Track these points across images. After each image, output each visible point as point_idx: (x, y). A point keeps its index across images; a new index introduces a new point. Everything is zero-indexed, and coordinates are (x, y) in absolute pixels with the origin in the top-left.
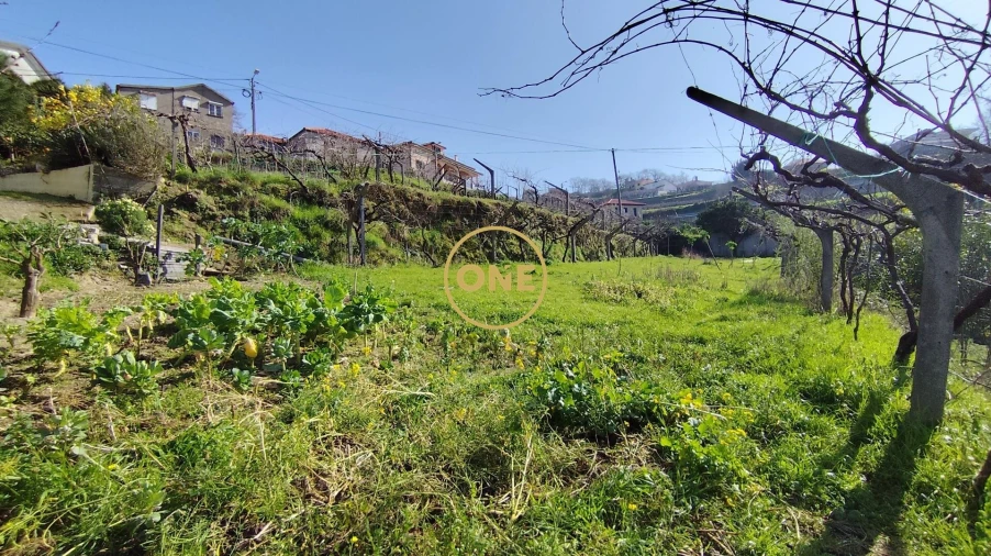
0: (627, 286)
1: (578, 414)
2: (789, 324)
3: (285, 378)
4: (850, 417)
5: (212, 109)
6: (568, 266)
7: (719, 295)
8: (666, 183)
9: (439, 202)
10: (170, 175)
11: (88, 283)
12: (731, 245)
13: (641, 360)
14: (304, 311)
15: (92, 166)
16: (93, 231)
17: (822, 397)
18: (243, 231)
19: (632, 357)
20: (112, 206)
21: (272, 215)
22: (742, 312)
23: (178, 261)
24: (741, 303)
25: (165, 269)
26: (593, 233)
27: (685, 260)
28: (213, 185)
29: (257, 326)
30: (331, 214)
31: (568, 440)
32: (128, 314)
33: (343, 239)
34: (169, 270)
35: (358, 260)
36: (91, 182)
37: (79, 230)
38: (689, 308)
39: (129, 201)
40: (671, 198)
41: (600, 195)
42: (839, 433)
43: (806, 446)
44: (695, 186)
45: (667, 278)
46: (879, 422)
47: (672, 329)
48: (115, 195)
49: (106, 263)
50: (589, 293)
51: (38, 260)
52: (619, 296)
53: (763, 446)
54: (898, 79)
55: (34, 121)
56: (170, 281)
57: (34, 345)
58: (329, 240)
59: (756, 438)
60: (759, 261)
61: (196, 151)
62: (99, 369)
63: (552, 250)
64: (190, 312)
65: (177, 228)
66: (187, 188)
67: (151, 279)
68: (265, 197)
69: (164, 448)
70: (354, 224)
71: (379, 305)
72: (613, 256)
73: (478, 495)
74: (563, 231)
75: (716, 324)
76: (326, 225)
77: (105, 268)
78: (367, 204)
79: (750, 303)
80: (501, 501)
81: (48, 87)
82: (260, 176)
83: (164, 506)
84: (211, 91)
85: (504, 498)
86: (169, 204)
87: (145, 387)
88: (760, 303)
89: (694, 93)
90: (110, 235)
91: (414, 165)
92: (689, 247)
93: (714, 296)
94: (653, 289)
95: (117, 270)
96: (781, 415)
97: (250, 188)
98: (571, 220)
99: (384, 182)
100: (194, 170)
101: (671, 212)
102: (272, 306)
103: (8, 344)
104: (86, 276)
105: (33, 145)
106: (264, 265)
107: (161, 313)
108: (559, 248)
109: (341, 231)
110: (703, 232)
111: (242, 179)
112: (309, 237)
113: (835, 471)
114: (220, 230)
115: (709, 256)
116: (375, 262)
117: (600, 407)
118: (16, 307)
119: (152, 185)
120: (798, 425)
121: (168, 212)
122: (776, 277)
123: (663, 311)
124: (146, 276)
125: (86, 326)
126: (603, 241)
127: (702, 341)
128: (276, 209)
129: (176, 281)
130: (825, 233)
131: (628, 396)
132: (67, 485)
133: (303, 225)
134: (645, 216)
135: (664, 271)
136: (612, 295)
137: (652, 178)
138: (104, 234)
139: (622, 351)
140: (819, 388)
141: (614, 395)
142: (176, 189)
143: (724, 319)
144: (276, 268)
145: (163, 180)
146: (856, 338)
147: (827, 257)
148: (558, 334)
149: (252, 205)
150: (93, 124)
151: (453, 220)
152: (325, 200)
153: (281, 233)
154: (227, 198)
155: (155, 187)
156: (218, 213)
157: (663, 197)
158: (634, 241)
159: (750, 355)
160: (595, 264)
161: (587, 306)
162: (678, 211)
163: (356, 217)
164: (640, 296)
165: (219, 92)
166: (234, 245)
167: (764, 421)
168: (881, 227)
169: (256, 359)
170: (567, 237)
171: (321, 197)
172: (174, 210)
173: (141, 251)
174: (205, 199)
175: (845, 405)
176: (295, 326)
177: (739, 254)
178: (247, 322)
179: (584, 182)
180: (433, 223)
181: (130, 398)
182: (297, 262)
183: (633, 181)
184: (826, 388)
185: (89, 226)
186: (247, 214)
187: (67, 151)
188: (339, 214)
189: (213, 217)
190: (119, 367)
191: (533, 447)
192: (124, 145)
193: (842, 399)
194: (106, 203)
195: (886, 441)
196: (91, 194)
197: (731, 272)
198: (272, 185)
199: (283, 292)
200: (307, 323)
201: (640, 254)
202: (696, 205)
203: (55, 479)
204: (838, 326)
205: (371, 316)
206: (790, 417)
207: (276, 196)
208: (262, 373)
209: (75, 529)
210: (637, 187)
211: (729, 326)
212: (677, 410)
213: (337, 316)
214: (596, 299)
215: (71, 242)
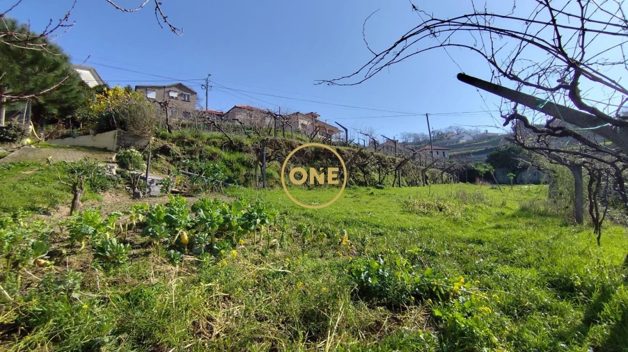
0: (432, 203)
1: (381, 290)
2: (548, 233)
3: (201, 257)
4: (585, 302)
5: (185, 97)
6: (395, 190)
7: (499, 210)
8: (465, 135)
9: (313, 149)
10: (157, 135)
11: (108, 197)
12: (511, 176)
13: (433, 254)
14: (218, 216)
15: (116, 131)
16: (113, 167)
17: (564, 288)
18: (195, 168)
19: (427, 252)
20: (124, 153)
21: (212, 157)
22: (514, 223)
23: (157, 185)
24: (514, 216)
25: (150, 189)
26: (413, 167)
27: (478, 186)
28: (180, 141)
29: (189, 225)
30: (246, 157)
31: (371, 307)
32: (120, 216)
33: (253, 172)
34: (152, 189)
35: (261, 185)
36: (116, 140)
37: (106, 166)
38: (475, 219)
39: (134, 150)
40: (468, 144)
41: (420, 143)
42: (575, 315)
43: (546, 323)
44: (486, 136)
45: (462, 198)
46: (607, 309)
47: (459, 233)
48: (127, 146)
49: (119, 186)
50: (407, 208)
51: (81, 184)
52: (427, 210)
53: (515, 321)
54: (607, 61)
55: (91, 107)
56: (151, 196)
57: (71, 232)
58: (244, 172)
59: (510, 314)
60: (533, 187)
61: (173, 121)
62: (99, 247)
63: (386, 179)
64: (154, 215)
65: (159, 165)
66: (165, 143)
67: (141, 195)
68: (209, 147)
69: (123, 297)
70: (260, 163)
71: (264, 213)
72: (427, 183)
73: (304, 340)
74: (393, 167)
75: (493, 230)
76: (243, 163)
77: (118, 188)
78: (268, 151)
79: (519, 217)
80: (318, 346)
81: (100, 89)
82: (206, 134)
83: (113, 334)
84: (184, 87)
85: (321, 344)
86: (155, 152)
87: (121, 259)
88: (528, 216)
89: (462, 77)
90: (122, 170)
91: (300, 127)
92: (480, 177)
93: (494, 210)
94: (450, 205)
95: (124, 189)
96: (530, 299)
97: (200, 142)
98: (398, 160)
99: (280, 137)
100: (170, 132)
101: (469, 154)
102: (202, 213)
103: (60, 231)
104: (107, 193)
105: (90, 120)
106: (205, 188)
107: (140, 215)
108: (390, 178)
109: (251, 167)
110: (491, 167)
111: (196, 137)
112: (233, 171)
113: (567, 344)
114: (182, 167)
115: (495, 183)
116: (272, 187)
117: (397, 285)
118: (68, 210)
119: (147, 141)
120: (543, 307)
121: (155, 156)
122: (545, 198)
123: (455, 221)
124: (139, 194)
125: (96, 222)
126: (420, 174)
127: (480, 242)
128: (215, 154)
129: (155, 196)
130: (575, 168)
131: (418, 278)
132: (66, 316)
133: (229, 164)
134: (450, 157)
135: (461, 193)
136: (422, 209)
137: (455, 132)
138: (119, 169)
139: (421, 248)
140: (563, 280)
141: (408, 278)
142: (160, 143)
143: (498, 227)
144: (212, 189)
145: (153, 138)
146: (599, 244)
147: (578, 185)
148: (381, 234)
149: (201, 152)
150: (119, 108)
151: (322, 160)
152: (243, 148)
153: (215, 168)
154: (187, 148)
155: (149, 143)
156: (182, 156)
157: (463, 144)
158: (442, 173)
159: (515, 253)
160: (415, 188)
161: (403, 217)
162: (474, 153)
163: (261, 159)
164: (441, 210)
165: (190, 88)
166: (189, 175)
167: (517, 303)
168: (613, 164)
169: (188, 245)
170: (396, 170)
171: (241, 146)
172: (158, 155)
173: (137, 179)
174: (175, 149)
175: (581, 294)
176: (212, 225)
177: (517, 181)
178: (183, 222)
179: (410, 135)
180: (308, 162)
181: (113, 265)
182: (225, 186)
183: (442, 134)
184: (567, 280)
185: (111, 165)
186: (198, 157)
187: (106, 123)
188: (251, 157)
189: (179, 159)
190: (109, 246)
191: (345, 310)
192: (134, 119)
193: (580, 289)
194: (122, 152)
195: (611, 322)
196: (116, 146)
197: (511, 194)
198: (213, 140)
199: (209, 204)
200: (218, 224)
201: (446, 182)
202: (486, 149)
203: (60, 312)
204: (587, 235)
205: (258, 221)
206: (536, 300)
207: (215, 146)
208: (191, 253)
209: (66, 342)
210: (445, 137)
211: (502, 233)
212: (451, 291)
213: (238, 220)
214: (410, 212)
215: (101, 174)
